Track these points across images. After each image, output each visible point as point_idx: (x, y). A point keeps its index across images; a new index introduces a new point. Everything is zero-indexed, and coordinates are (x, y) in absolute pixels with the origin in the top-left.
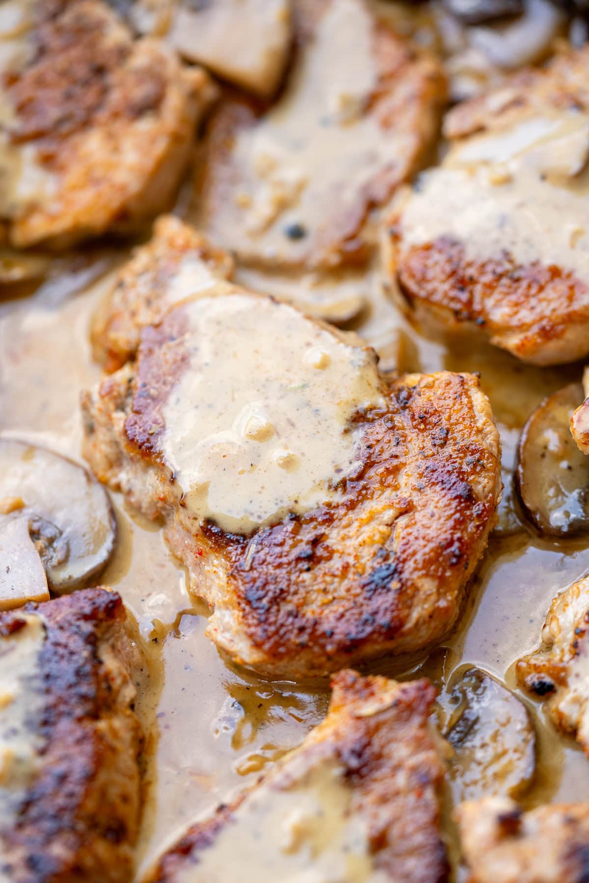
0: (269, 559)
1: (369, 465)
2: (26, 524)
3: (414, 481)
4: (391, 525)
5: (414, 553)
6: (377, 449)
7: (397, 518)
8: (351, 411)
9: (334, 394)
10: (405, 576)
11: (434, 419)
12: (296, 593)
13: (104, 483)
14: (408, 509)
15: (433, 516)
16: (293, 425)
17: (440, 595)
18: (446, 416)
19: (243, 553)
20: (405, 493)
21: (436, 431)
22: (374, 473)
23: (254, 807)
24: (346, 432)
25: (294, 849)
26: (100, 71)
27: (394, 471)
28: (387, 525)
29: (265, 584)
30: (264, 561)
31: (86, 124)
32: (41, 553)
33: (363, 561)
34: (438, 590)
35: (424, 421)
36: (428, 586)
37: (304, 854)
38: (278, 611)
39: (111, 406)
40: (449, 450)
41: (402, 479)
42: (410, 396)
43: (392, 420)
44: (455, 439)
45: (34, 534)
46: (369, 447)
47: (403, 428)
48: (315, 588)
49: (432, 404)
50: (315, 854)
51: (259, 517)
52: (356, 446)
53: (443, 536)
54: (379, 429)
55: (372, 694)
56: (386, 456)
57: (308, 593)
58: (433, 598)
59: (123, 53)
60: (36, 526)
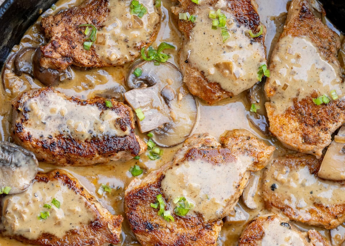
0: (153, 195)
1: (184, 219)
2: (168, 122)
3: (180, 232)
4: (167, 227)
5: (157, 235)
6: (190, 222)
7: (169, 229)
8: (201, 212)
9: (206, 207)
10: (150, 233)
11: (199, 236)
12: (143, 203)
13: (184, 142)
14: (172, 231)
15: (168, 239)
16: (195, 197)
17: (146, 242)
18: (200, 240)
19: (155, 187)
20: (176, 230)
21: (195, 237)
22: (182, 221)
23: (81, 198)
24: (195, 212)
25: (69, 210)
26: (319, 123)
27: (183, 226)
28: (166, 226)
29: (145, 194)
30: (153, 193)
31: (301, 122)
32: (159, 128)
33: (155, 220)
34: (148, 242)
35: (199, 234)
36: (148, 239)
37: (68, 213)
38: (137, 199)
39: (202, 143)
40: (190, 241)
41: (180, 229)
42: (208, 229)
43: (199, 224)
44: (193, 243)
45: (165, 125)
46: (190, 219)
47: (197, 228)
48: (146, 209)
49: (204, 236)
50: (68, 216)
51: (166, 190)
52: (190, 215)
53: (162, 242)
54: (196, 221)
55: (115, 227)
56: (187, 224)
57: (144, 206)
58: (145, 241)
59: (326, 130)
60: (167, 125)
